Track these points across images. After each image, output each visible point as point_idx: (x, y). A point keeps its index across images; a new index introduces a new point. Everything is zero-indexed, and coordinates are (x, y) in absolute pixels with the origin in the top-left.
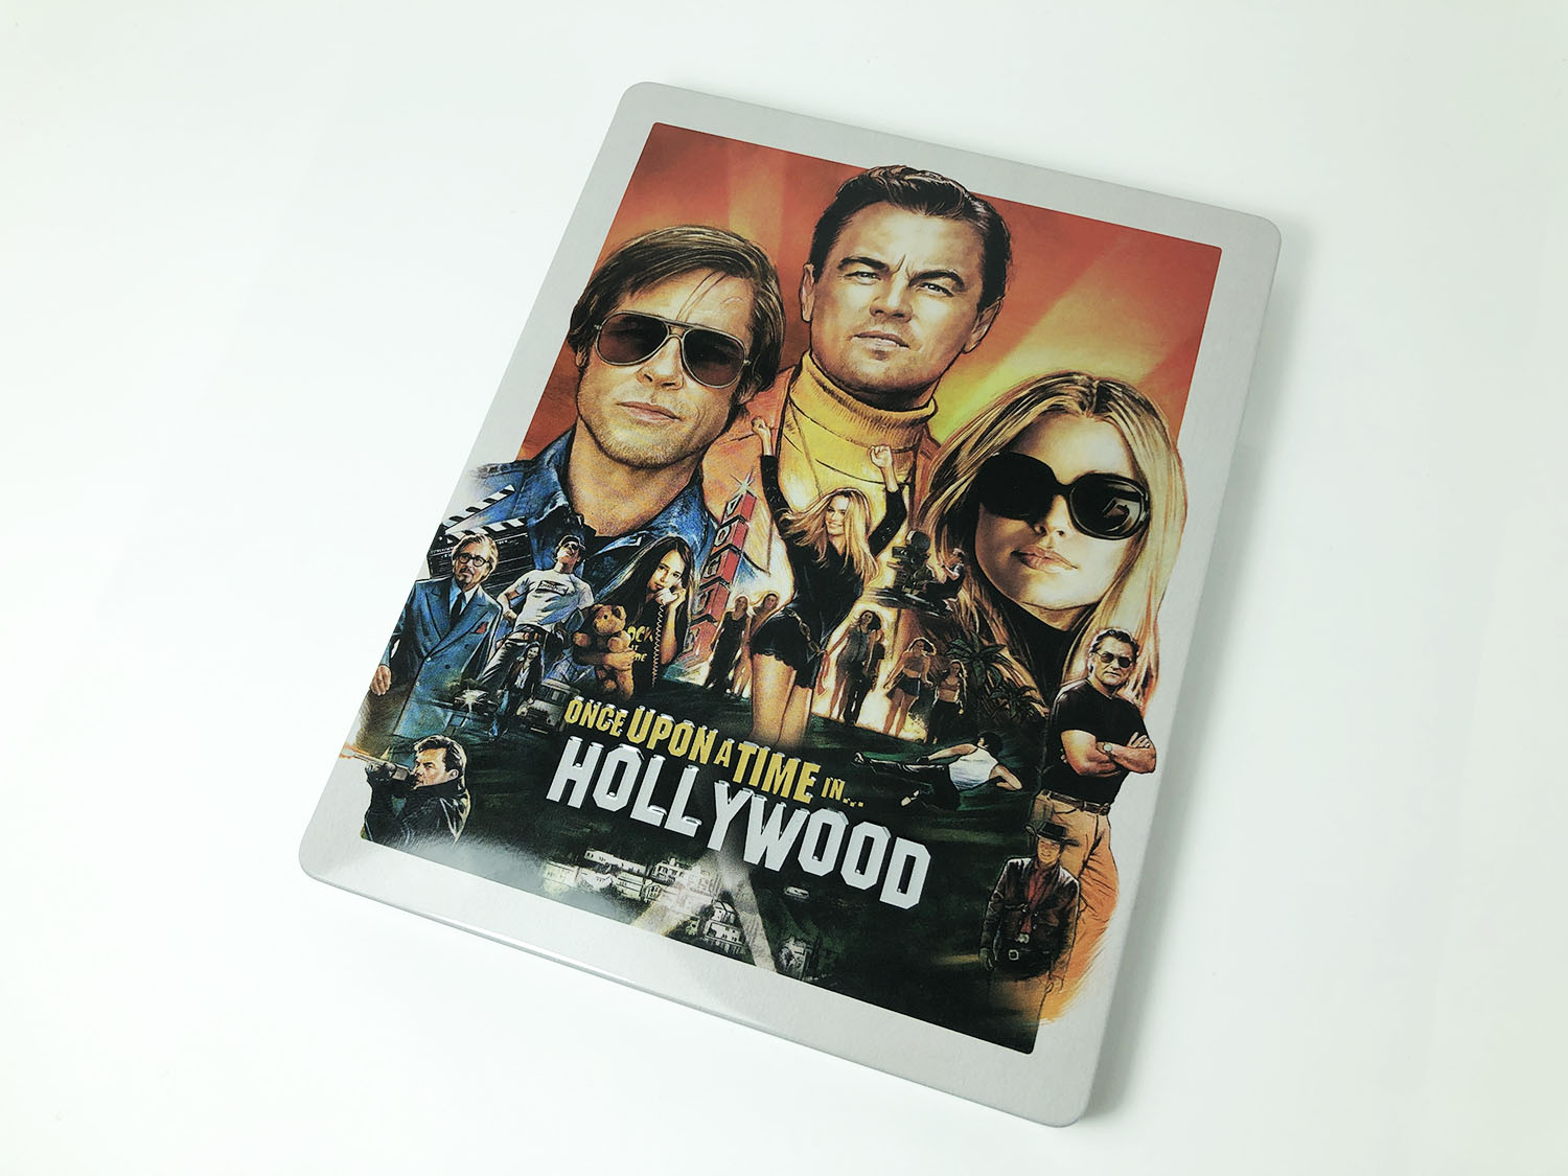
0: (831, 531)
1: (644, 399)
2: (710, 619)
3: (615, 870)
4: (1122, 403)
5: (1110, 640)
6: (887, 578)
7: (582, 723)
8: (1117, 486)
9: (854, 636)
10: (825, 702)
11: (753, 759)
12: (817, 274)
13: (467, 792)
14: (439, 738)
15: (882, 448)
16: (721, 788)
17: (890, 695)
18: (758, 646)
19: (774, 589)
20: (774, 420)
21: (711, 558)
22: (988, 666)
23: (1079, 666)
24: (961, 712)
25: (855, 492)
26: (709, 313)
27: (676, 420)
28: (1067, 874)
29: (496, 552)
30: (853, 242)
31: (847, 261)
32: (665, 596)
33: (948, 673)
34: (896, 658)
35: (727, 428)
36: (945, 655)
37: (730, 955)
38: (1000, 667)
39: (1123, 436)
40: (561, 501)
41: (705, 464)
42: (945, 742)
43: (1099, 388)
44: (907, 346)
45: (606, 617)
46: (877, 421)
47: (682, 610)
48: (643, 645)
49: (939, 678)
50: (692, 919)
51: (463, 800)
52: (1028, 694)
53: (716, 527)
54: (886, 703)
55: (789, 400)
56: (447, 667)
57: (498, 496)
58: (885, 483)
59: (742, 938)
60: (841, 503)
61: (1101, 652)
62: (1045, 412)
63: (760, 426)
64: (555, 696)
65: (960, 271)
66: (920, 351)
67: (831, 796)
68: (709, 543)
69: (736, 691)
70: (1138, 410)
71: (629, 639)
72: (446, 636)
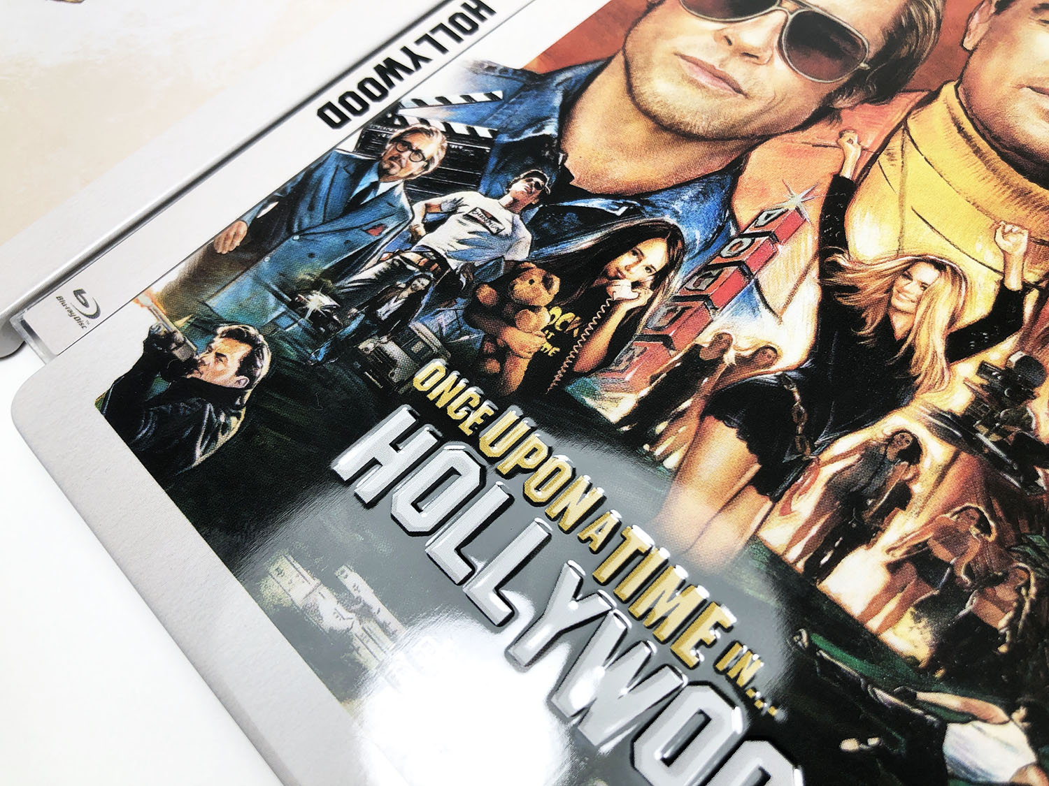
0: (895, 302)
1: (712, 60)
2: (667, 342)
3: (365, 613)
6: (957, 399)
7: (431, 397)
9: (873, 458)
10: (784, 530)
11: (638, 557)
12: (1002, 7)
13: (243, 412)
14: (252, 331)
15: (1016, 229)
17: (893, 568)
18: (720, 407)
20: (872, 140)
21: (707, 267)
24: (1003, 649)
25: (952, 268)
27: (741, 96)
29: (442, 154)
32: (621, 290)
33: (998, 581)
34: (924, 517)
35: (805, 126)
36: (1009, 550)
40: (550, 129)
41: (755, 156)
45: (532, 282)
46: (1022, 195)
47: (634, 317)
48: (561, 337)
49: (986, 580)
51: (234, 419)
53: (733, 232)
54: (881, 578)
55: (903, 126)
56: (311, 255)
57: (480, 97)
58: (1003, 274)
60: (925, 273)
63: (850, 141)
64: (417, 347)
67: (732, 673)
68: (713, 250)
69: (658, 452)
71: (546, 321)
72: (331, 221)
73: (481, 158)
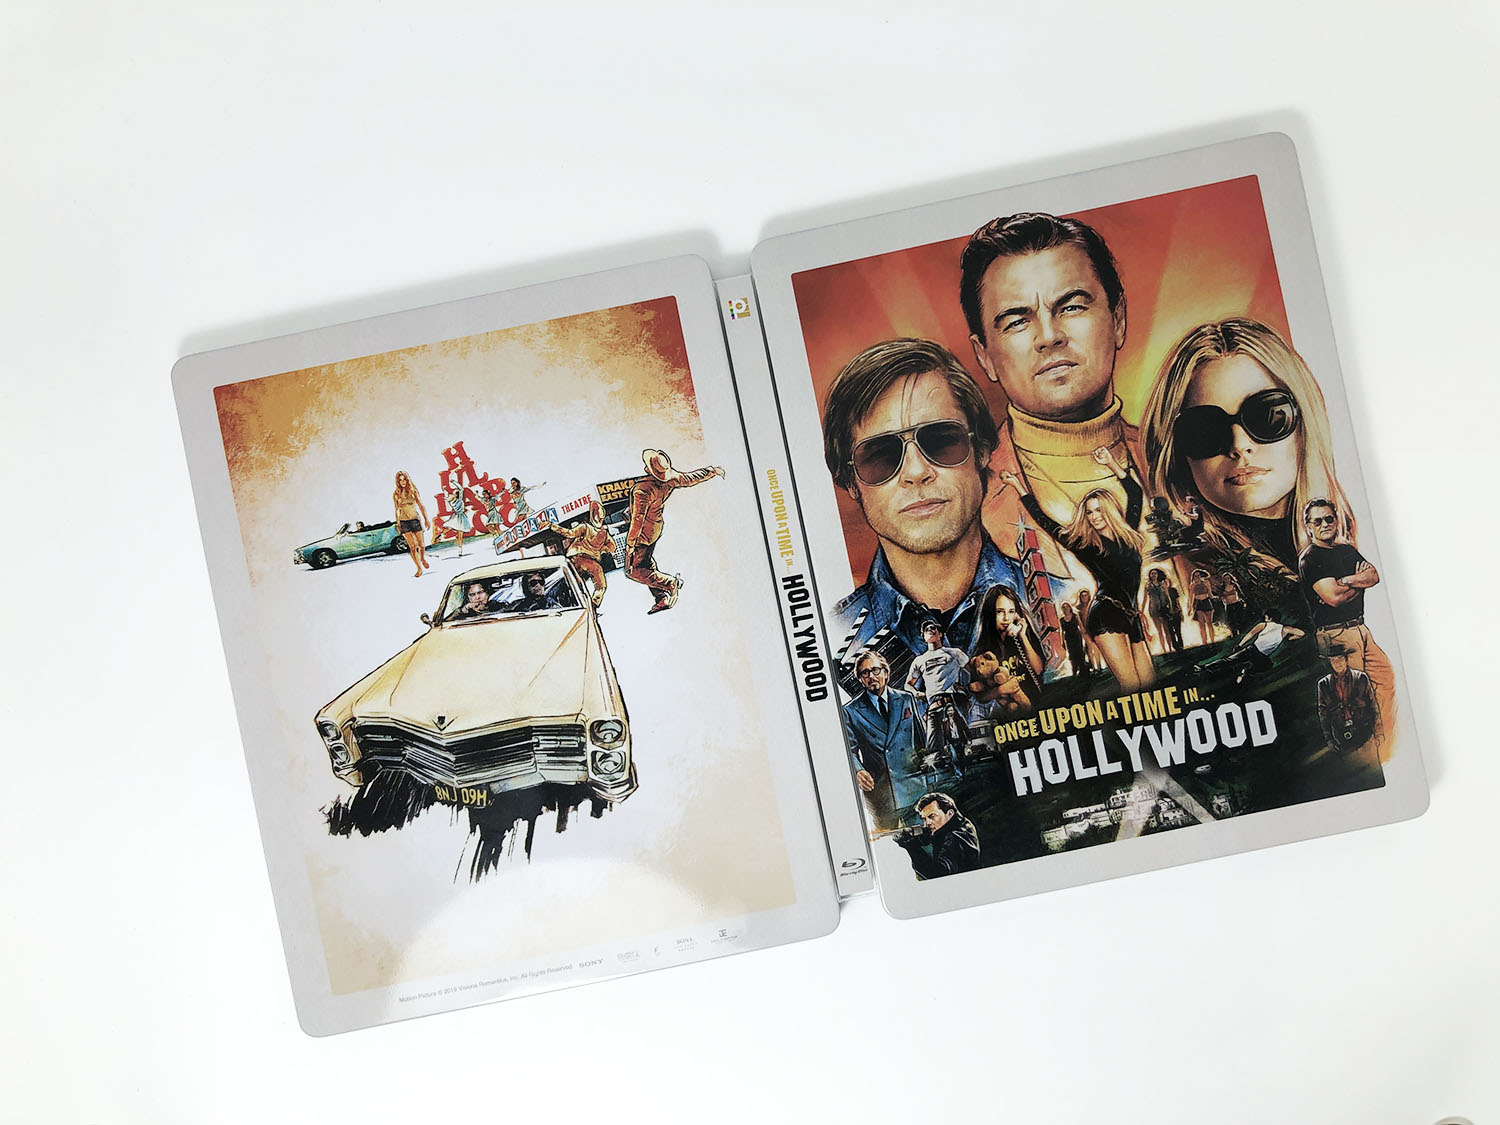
0: (1097, 527)
1: (916, 499)
2: (1051, 629)
3: (1087, 815)
4: (1243, 334)
5: (1314, 509)
7: (1010, 739)
8: (1269, 398)
9: (1152, 591)
10: (1157, 644)
11: (1131, 704)
12: (983, 340)
13: (966, 819)
14: (927, 796)
15: (1099, 450)
16: (1122, 734)
17: (1196, 618)
18: (1094, 631)
19: (1083, 587)
20: (1015, 469)
21: (1028, 588)
22: (1247, 567)
23: (1303, 537)
24: (1245, 606)
26: (922, 411)
27: (947, 503)
28: (1357, 672)
29: (884, 659)
30: (994, 302)
31: (999, 319)
32: (1014, 630)
33: (1224, 587)
34: (1186, 592)
35: (985, 491)
37: (1185, 825)
38: (1255, 563)
39: (1255, 359)
40: (904, 602)
41: (984, 524)
42: (1245, 630)
43: (1223, 330)
44: (1076, 364)
45: (983, 664)
46: (1086, 431)
47: (1030, 633)
48: (1019, 670)
50: (1150, 818)
51: (967, 825)
52: (1280, 572)
53: (1019, 565)
54: (1196, 625)
55: (1015, 445)
57: (860, 620)
58: (1115, 475)
59: (1185, 812)
60: (1093, 504)
61: (1312, 521)
62: (1195, 367)
63: (1008, 477)
64: (983, 732)
65: (1082, 286)
66: (1087, 364)
67: (1192, 700)
68: (1021, 579)
69: (1096, 668)
70: (1256, 335)
71: (1007, 670)
72: (888, 730)
73: (898, 644)
